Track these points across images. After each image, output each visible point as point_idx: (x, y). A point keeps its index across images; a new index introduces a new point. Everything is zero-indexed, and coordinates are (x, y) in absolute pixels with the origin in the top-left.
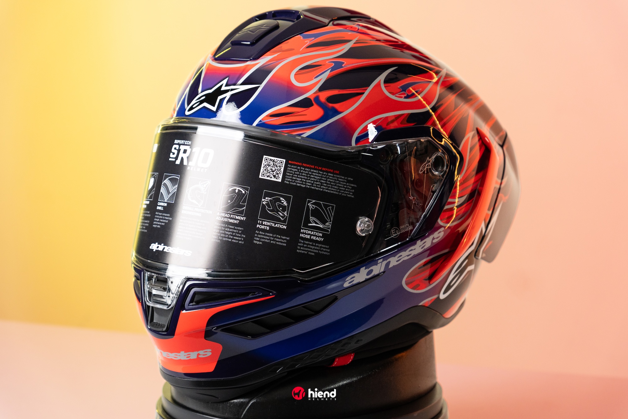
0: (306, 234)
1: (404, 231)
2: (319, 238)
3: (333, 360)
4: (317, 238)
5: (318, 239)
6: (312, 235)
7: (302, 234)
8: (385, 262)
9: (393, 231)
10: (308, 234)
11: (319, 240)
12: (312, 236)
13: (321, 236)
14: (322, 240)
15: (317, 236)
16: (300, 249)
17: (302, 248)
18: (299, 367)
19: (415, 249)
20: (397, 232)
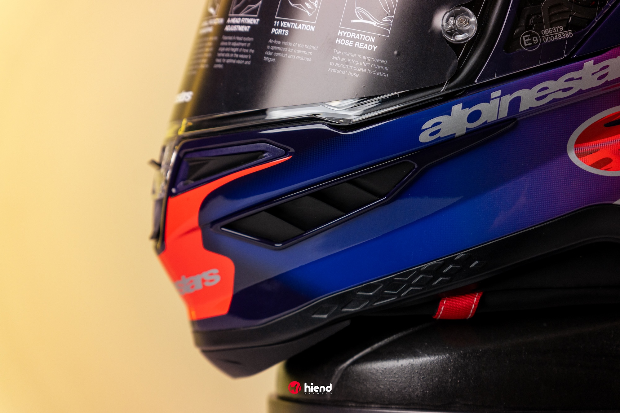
0: (346, 38)
1: (550, 39)
2: (369, 45)
3: (435, 301)
4: (366, 45)
5: (366, 47)
6: (357, 40)
7: (339, 40)
8: (508, 98)
9: (526, 38)
10: (350, 39)
11: (369, 49)
12: (356, 43)
13: (373, 41)
14: (375, 48)
15: (365, 42)
16: (334, 67)
17: (337, 65)
18: (366, 308)
19: (580, 78)
20: (535, 39)
